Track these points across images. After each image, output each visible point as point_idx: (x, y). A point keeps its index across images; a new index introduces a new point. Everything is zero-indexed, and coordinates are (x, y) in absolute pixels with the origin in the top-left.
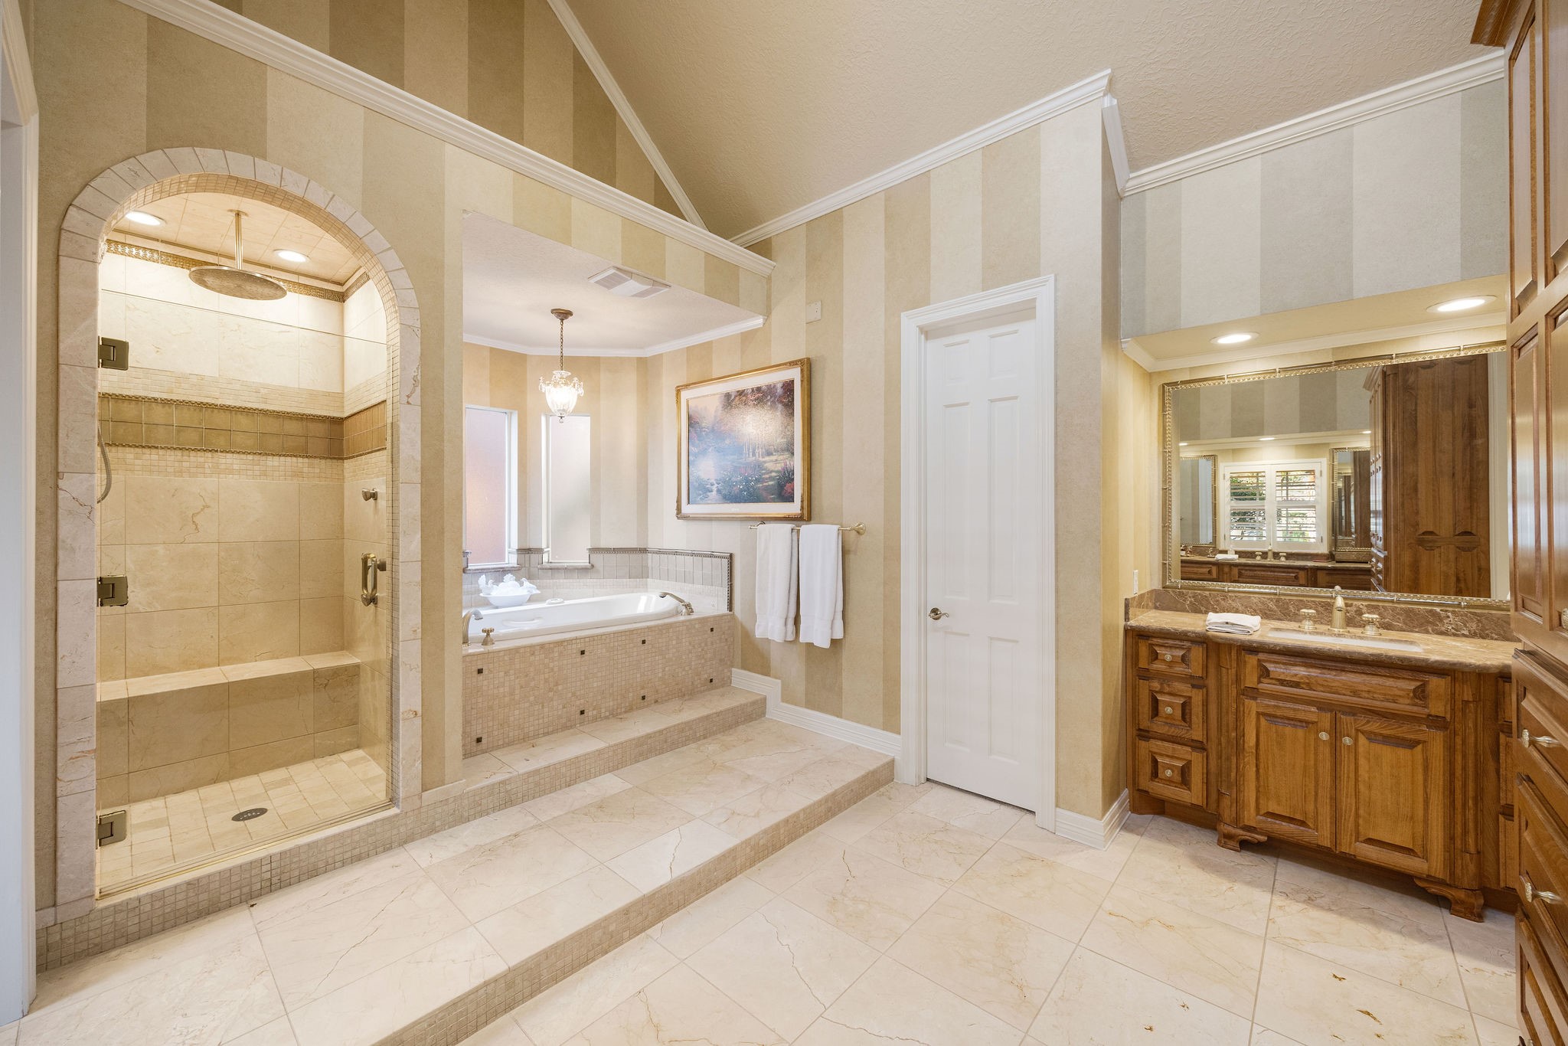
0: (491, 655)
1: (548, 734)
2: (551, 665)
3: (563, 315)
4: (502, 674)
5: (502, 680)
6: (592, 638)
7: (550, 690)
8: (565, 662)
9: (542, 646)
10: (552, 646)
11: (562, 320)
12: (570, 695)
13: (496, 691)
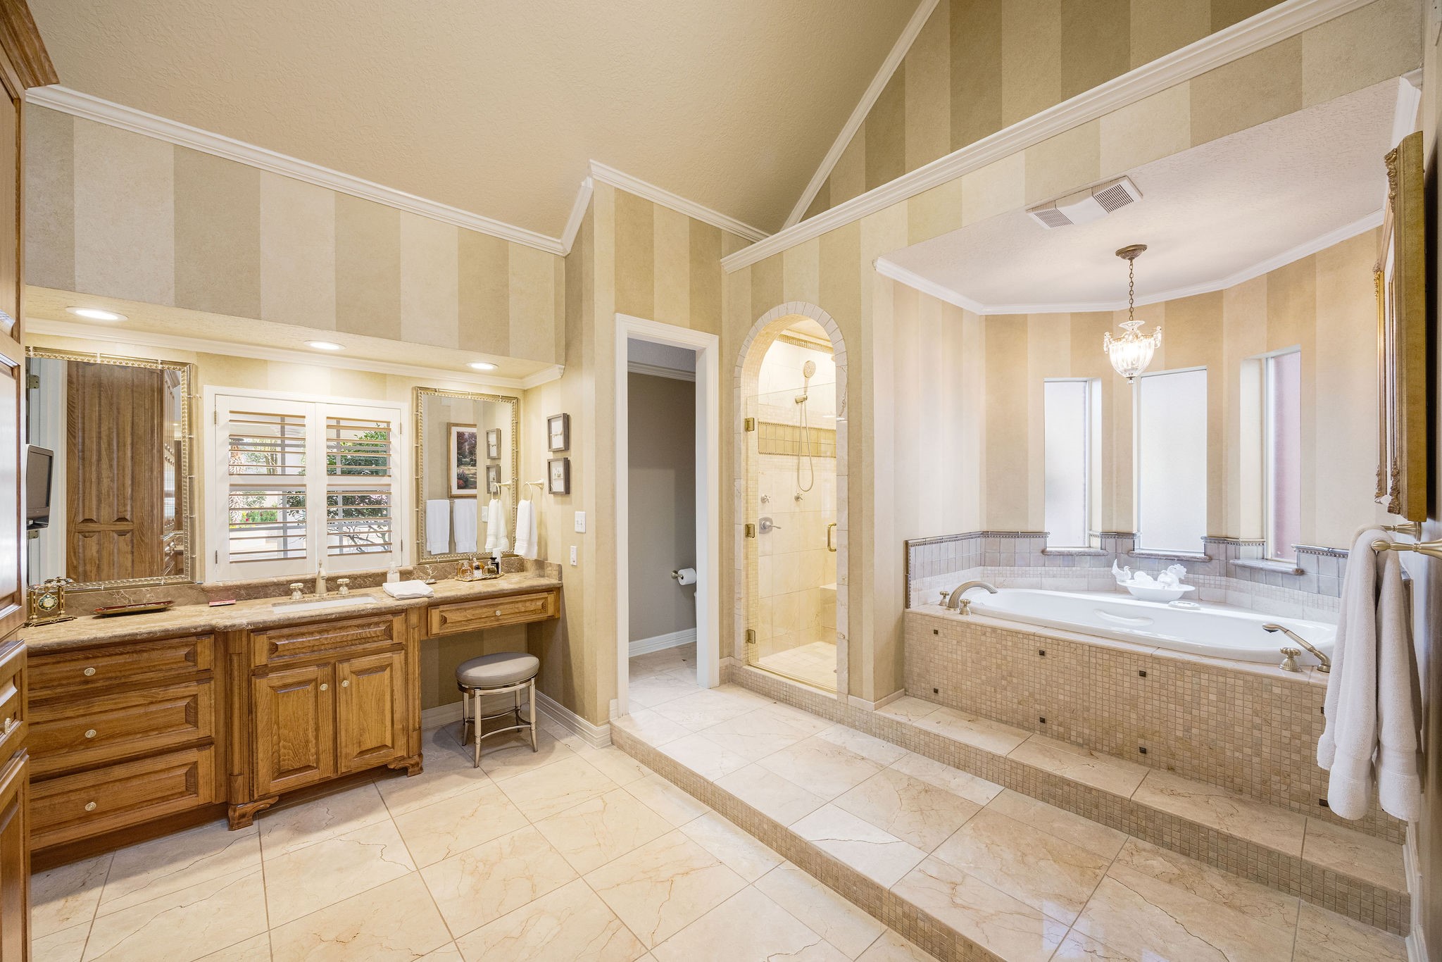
0: (945, 621)
1: (1001, 721)
2: (1004, 652)
3: (1130, 253)
4: (955, 642)
5: (955, 647)
6: (1057, 641)
7: (1003, 678)
8: (1020, 656)
9: (994, 630)
10: (1005, 633)
11: (1131, 259)
12: (1026, 693)
13: (950, 655)
